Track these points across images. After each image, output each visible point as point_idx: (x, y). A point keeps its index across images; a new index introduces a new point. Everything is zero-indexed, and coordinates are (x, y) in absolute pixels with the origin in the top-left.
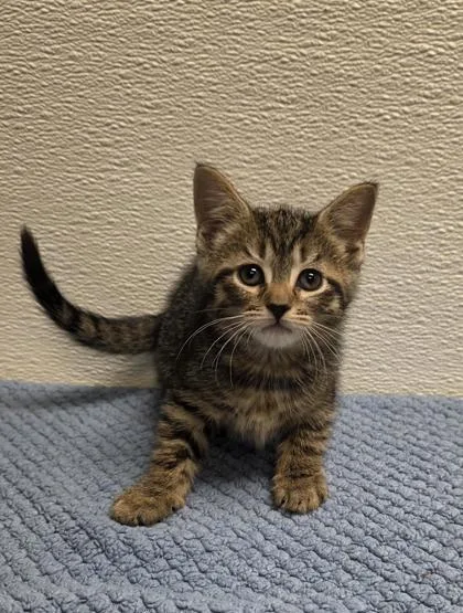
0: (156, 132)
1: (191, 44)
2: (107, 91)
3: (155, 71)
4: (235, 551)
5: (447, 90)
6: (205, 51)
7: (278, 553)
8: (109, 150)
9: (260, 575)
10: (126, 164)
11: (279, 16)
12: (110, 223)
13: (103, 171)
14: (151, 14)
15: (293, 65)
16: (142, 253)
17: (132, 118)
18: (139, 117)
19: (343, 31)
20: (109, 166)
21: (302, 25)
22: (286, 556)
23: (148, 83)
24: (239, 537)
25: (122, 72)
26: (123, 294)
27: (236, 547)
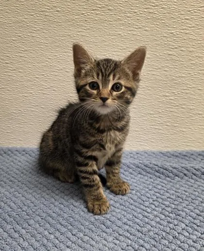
0: (25, 59)
1: (38, 30)
2: (8, 45)
3: (25, 39)
4: (45, 205)
5: (128, 47)
6: (44, 33)
7: (60, 205)
8: (8, 65)
9: (54, 212)
10: (14, 70)
11: (69, 22)
12: (8, 90)
13: (6, 72)
14: (24, 20)
15: (75, 38)
16: (20, 101)
17: (17, 54)
18: (20, 54)
19: (92, 27)
20: (8, 71)
21: (78, 25)
22: (62, 206)
23: (23, 43)
24: (46, 200)
25: (14, 39)
26: (12, 115)
27: (45, 204)
